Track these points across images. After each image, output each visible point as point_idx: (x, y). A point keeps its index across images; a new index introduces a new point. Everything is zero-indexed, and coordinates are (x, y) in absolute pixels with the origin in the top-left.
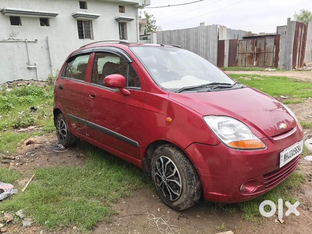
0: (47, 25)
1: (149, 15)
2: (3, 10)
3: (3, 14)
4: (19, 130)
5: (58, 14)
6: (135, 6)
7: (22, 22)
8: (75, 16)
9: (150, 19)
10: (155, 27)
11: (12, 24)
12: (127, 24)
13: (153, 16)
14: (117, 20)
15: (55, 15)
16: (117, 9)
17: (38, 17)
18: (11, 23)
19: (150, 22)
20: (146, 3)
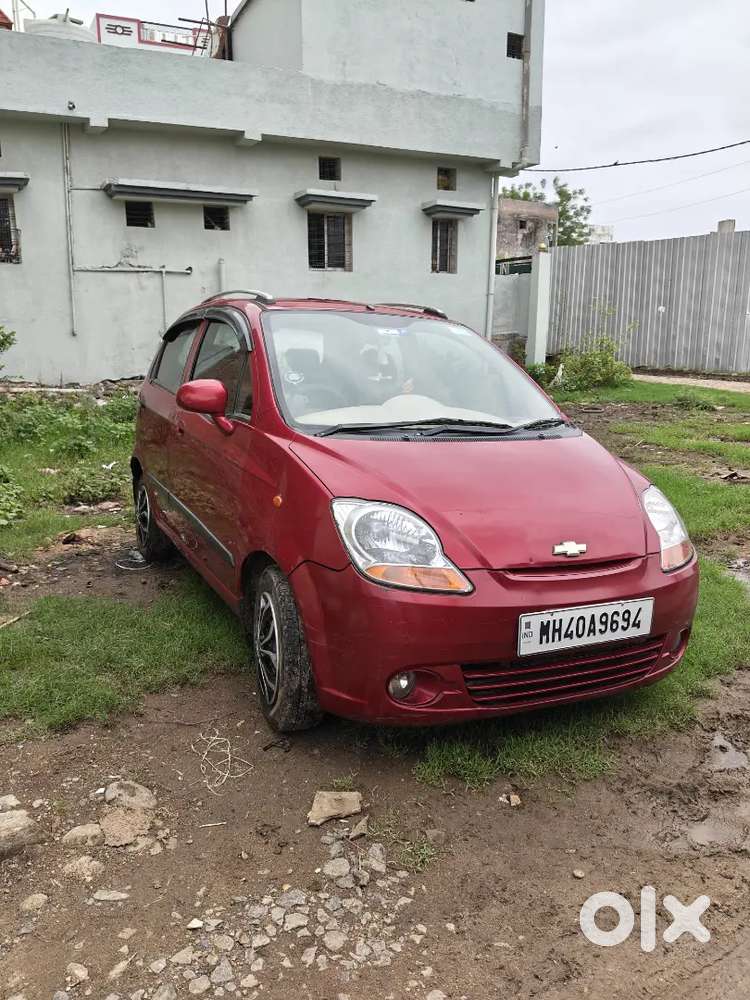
0: (225, 226)
1: (570, 190)
2: (109, 185)
3: (110, 196)
4: (77, 509)
5: (252, 196)
6: (487, 169)
7: (158, 217)
8: (303, 201)
9: (572, 202)
10: (586, 230)
11: (131, 222)
12: (461, 227)
13: (581, 192)
14: (429, 211)
15: (245, 199)
16: (433, 177)
17: (198, 206)
18: (128, 220)
19: (571, 213)
20: (526, 160)
